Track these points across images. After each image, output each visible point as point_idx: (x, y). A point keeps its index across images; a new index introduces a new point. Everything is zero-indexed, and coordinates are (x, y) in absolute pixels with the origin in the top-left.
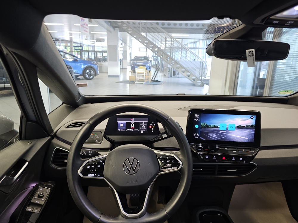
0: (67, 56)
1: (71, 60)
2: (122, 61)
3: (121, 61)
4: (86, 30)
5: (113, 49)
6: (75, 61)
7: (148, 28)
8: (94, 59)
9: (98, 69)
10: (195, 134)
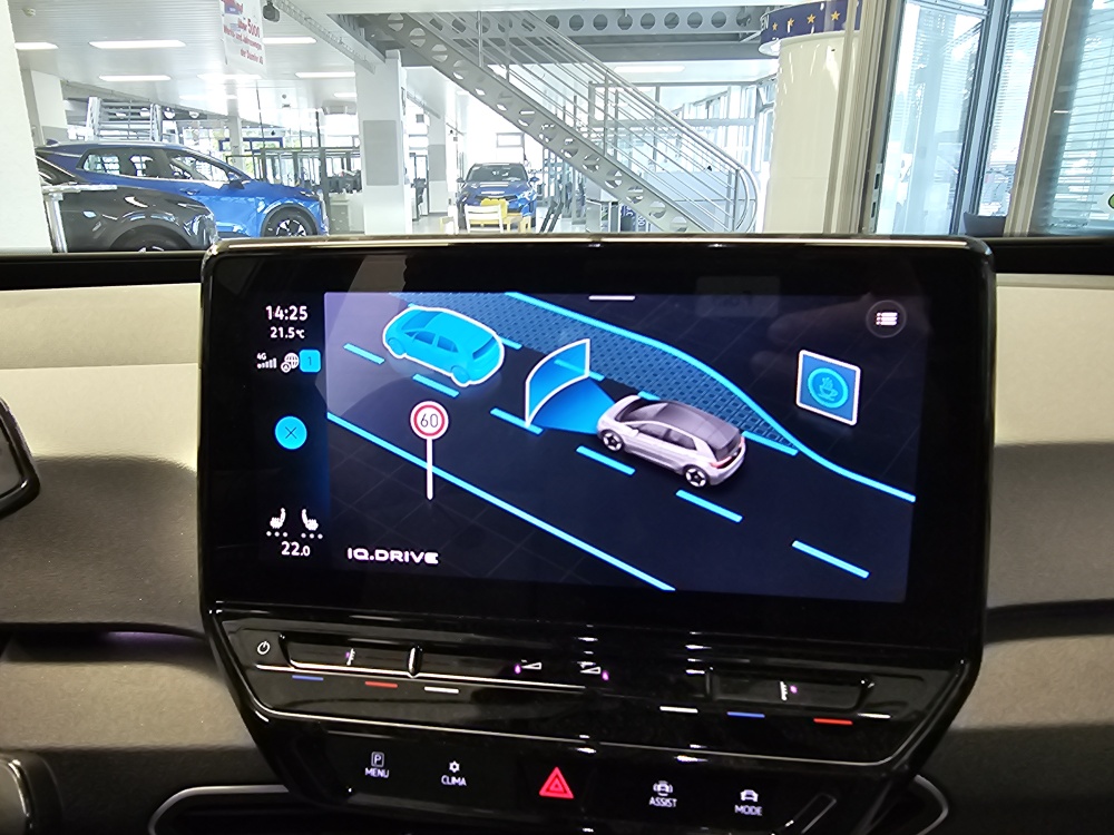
0: (204, 168)
1: (218, 185)
2: (427, 186)
3: (420, 186)
4: (253, 50)
5: (381, 136)
6: (235, 187)
7: (515, 41)
8: (318, 182)
9: (325, 217)
10: (283, 510)
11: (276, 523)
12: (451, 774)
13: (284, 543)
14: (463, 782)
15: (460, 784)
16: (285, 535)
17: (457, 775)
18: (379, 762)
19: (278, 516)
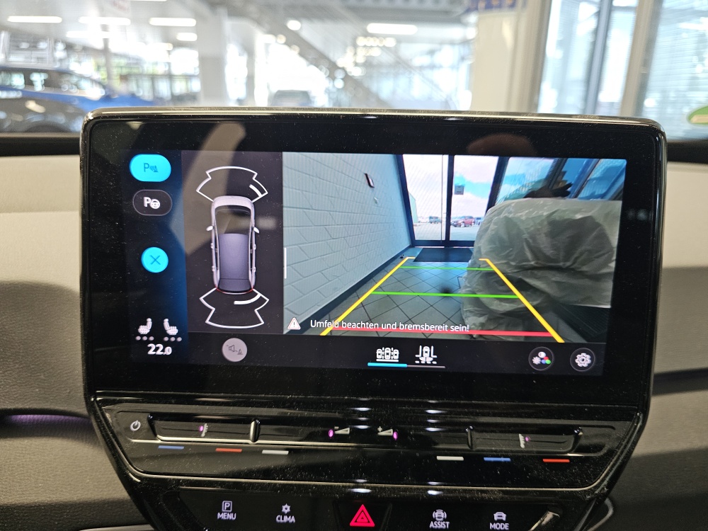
10: (149, 320)
11: (144, 330)
12: (283, 514)
13: (150, 345)
14: (292, 519)
15: (291, 521)
16: (152, 338)
17: (288, 515)
18: (228, 509)
19: (145, 324)
